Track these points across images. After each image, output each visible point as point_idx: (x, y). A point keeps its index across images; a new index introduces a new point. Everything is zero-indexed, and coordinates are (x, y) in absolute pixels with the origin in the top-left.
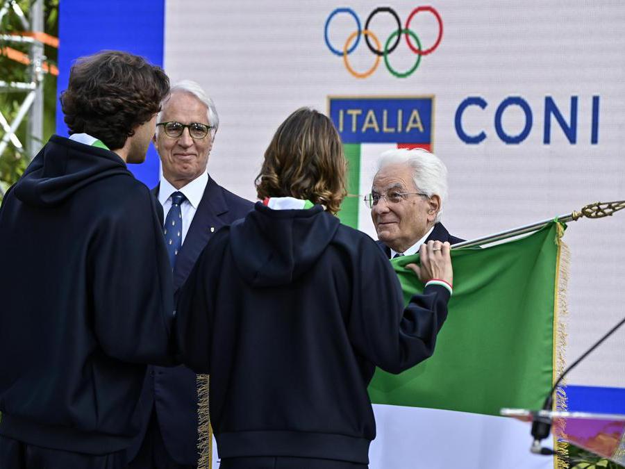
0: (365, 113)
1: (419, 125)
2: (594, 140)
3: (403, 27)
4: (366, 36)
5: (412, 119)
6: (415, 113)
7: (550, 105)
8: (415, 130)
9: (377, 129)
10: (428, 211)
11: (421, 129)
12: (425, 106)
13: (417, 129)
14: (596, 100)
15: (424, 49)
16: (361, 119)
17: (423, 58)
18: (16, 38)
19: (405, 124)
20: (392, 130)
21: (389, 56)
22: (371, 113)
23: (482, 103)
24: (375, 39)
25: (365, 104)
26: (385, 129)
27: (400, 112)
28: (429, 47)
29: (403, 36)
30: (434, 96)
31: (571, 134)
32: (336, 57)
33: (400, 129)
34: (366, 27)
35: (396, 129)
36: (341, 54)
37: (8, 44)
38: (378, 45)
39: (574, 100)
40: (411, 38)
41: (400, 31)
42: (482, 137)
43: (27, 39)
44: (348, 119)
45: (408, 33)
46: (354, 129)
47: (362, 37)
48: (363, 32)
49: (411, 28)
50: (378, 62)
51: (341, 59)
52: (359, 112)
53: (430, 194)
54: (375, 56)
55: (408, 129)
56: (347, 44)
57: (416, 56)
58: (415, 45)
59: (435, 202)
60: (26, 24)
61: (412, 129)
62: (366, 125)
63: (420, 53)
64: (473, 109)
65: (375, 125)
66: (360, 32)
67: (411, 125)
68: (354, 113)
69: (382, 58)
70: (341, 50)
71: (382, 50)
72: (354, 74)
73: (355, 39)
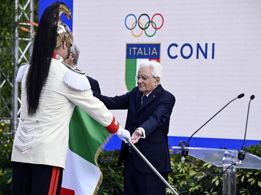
0: (138, 49)
1: (156, 53)
2: (213, 58)
3: (151, 20)
4: (139, 23)
5: (153, 51)
6: (155, 49)
7: (199, 46)
8: (154, 54)
9: (142, 54)
10: (155, 82)
11: (156, 54)
12: (158, 46)
13: (155, 54)
14: (213, 44)
15: (157, 28)
16: (137, 51)
17: (157, 30)
18: (25, 24)
19: (151, 52)
20: (147, 54)
21: (146, 30)
22: (140, 49)
23: (176, 46)
24: (142, 24)
25: (138, 46)
26: (145, 54)
27: (150, 48)
28: (159, 27)
29: (151, 23)
30: (161, 43)
31: (205, 56)
32: (128, 30)
33: (149, 54)
34: (139, 20)
35: (148, 54)
36: (130, 29)
37: (22, 25)
38: (142, 26)
39: (206, 44)
40: (153, 24)
41: (149, 22)
42: (176, 56)
43: (28, 24)
44: (132, 50)
45: (152, 22)
46: (134, 54)
47: (137, 24)
48: (137, 22)
49: (153, 21)
50: (142, 31)
51: (130, 31)
52: (136, 48)
53: (156, 77)
54: (142, 30)
55: (152, 54)
56: (132, 26)
57: (155, 30)
58: (155, 26)
59: (158, 79)
60: (28, 19)
61: (153, 54)
62: (139, 53)
63: (156, 29)
64: (173, 48)
65: (141, 53)
66: (136, 22)
67: (153, 53)
68: (135, 48)
69: (144, 31)
70: (130, 28)
71: (144, 28)
72: (134, 36)
73: (135, 24)
